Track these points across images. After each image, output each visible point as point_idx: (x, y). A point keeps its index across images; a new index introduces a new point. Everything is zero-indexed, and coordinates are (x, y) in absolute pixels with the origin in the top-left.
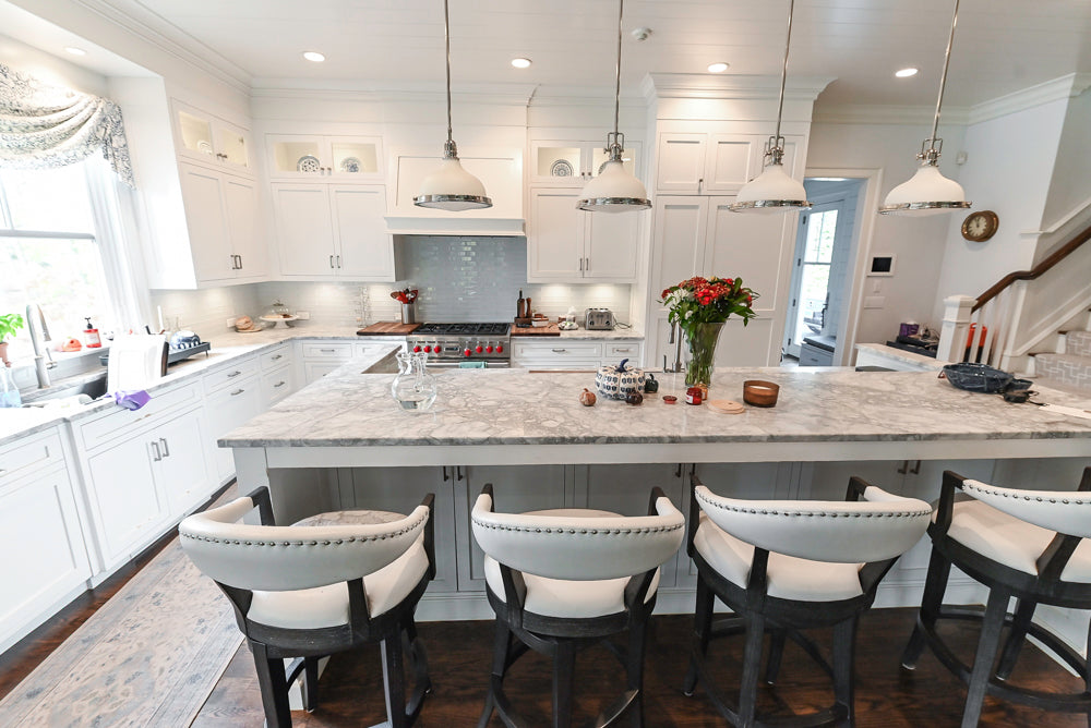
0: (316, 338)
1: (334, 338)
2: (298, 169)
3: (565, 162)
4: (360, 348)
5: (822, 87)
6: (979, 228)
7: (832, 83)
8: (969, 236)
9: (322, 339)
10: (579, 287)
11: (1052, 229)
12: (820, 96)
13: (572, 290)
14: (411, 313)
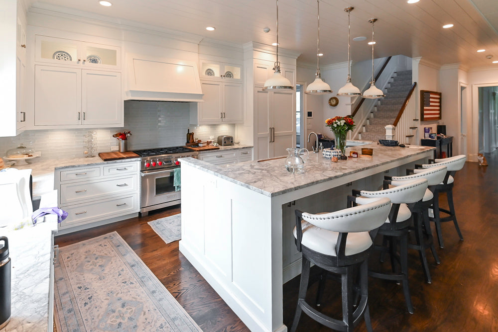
0: (73, 166)
1: (88, 165)
2: (54, 57)
3: (211, 70)
4: (106, 169)
5: (299, 55)
6: (334, 102)
7: (302, 54)
8: (331, 105)
9: (79, 166)
10: (214, 126)
11: (353, 103)
12: (298, 57)
13: (211, 127)
14: (126, 145)
